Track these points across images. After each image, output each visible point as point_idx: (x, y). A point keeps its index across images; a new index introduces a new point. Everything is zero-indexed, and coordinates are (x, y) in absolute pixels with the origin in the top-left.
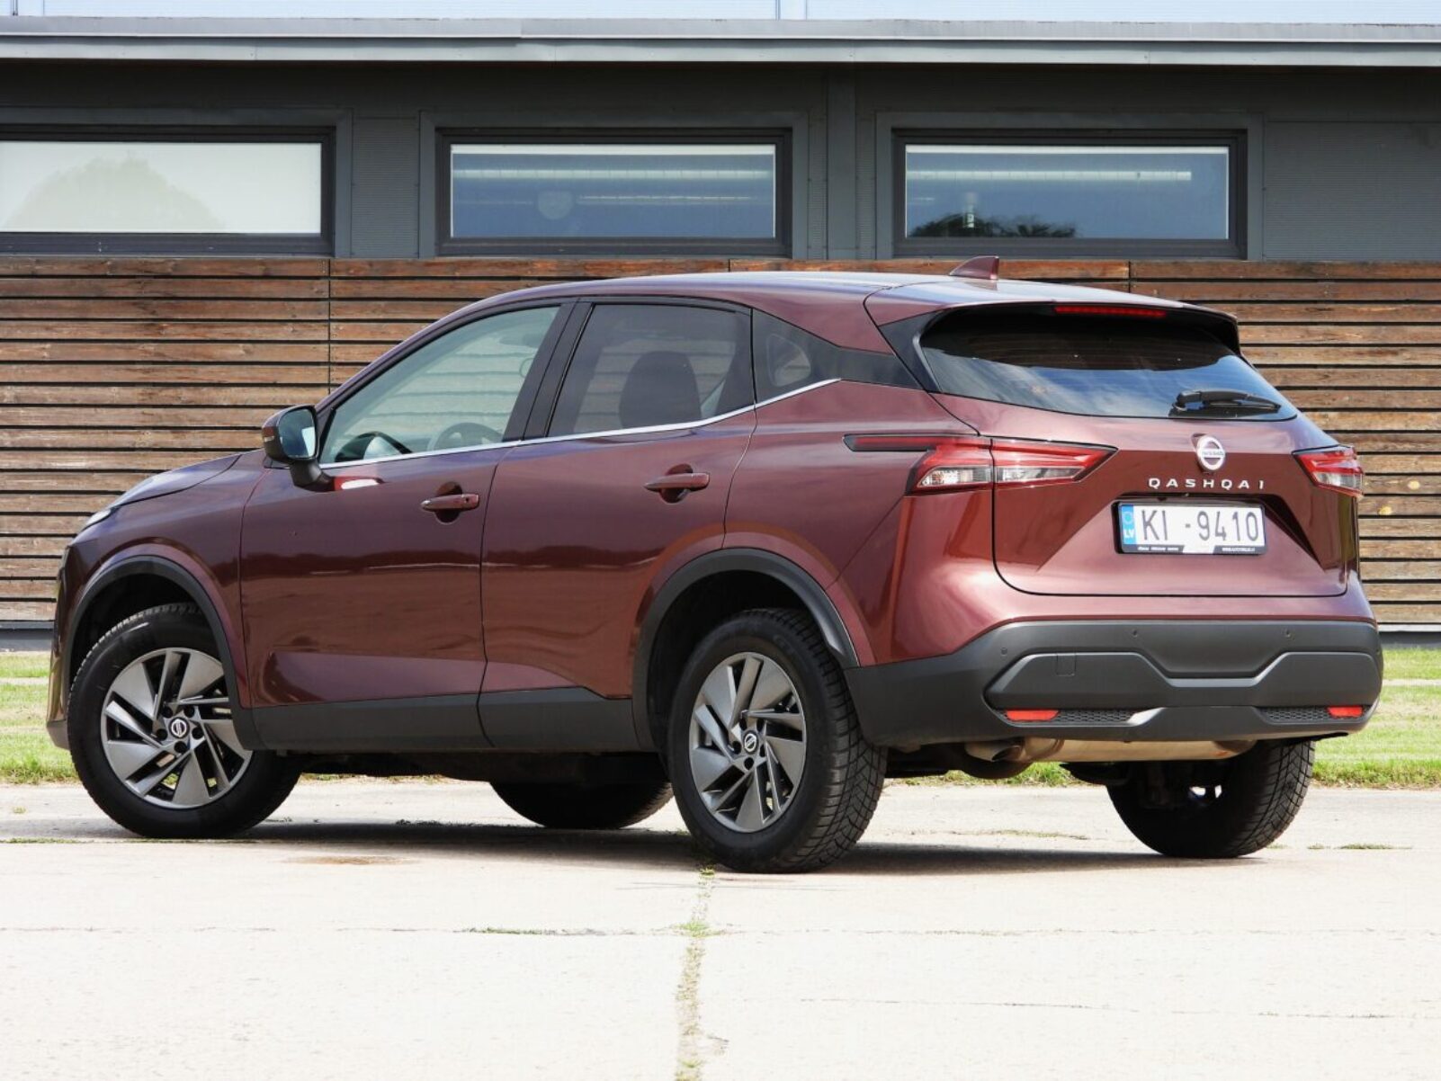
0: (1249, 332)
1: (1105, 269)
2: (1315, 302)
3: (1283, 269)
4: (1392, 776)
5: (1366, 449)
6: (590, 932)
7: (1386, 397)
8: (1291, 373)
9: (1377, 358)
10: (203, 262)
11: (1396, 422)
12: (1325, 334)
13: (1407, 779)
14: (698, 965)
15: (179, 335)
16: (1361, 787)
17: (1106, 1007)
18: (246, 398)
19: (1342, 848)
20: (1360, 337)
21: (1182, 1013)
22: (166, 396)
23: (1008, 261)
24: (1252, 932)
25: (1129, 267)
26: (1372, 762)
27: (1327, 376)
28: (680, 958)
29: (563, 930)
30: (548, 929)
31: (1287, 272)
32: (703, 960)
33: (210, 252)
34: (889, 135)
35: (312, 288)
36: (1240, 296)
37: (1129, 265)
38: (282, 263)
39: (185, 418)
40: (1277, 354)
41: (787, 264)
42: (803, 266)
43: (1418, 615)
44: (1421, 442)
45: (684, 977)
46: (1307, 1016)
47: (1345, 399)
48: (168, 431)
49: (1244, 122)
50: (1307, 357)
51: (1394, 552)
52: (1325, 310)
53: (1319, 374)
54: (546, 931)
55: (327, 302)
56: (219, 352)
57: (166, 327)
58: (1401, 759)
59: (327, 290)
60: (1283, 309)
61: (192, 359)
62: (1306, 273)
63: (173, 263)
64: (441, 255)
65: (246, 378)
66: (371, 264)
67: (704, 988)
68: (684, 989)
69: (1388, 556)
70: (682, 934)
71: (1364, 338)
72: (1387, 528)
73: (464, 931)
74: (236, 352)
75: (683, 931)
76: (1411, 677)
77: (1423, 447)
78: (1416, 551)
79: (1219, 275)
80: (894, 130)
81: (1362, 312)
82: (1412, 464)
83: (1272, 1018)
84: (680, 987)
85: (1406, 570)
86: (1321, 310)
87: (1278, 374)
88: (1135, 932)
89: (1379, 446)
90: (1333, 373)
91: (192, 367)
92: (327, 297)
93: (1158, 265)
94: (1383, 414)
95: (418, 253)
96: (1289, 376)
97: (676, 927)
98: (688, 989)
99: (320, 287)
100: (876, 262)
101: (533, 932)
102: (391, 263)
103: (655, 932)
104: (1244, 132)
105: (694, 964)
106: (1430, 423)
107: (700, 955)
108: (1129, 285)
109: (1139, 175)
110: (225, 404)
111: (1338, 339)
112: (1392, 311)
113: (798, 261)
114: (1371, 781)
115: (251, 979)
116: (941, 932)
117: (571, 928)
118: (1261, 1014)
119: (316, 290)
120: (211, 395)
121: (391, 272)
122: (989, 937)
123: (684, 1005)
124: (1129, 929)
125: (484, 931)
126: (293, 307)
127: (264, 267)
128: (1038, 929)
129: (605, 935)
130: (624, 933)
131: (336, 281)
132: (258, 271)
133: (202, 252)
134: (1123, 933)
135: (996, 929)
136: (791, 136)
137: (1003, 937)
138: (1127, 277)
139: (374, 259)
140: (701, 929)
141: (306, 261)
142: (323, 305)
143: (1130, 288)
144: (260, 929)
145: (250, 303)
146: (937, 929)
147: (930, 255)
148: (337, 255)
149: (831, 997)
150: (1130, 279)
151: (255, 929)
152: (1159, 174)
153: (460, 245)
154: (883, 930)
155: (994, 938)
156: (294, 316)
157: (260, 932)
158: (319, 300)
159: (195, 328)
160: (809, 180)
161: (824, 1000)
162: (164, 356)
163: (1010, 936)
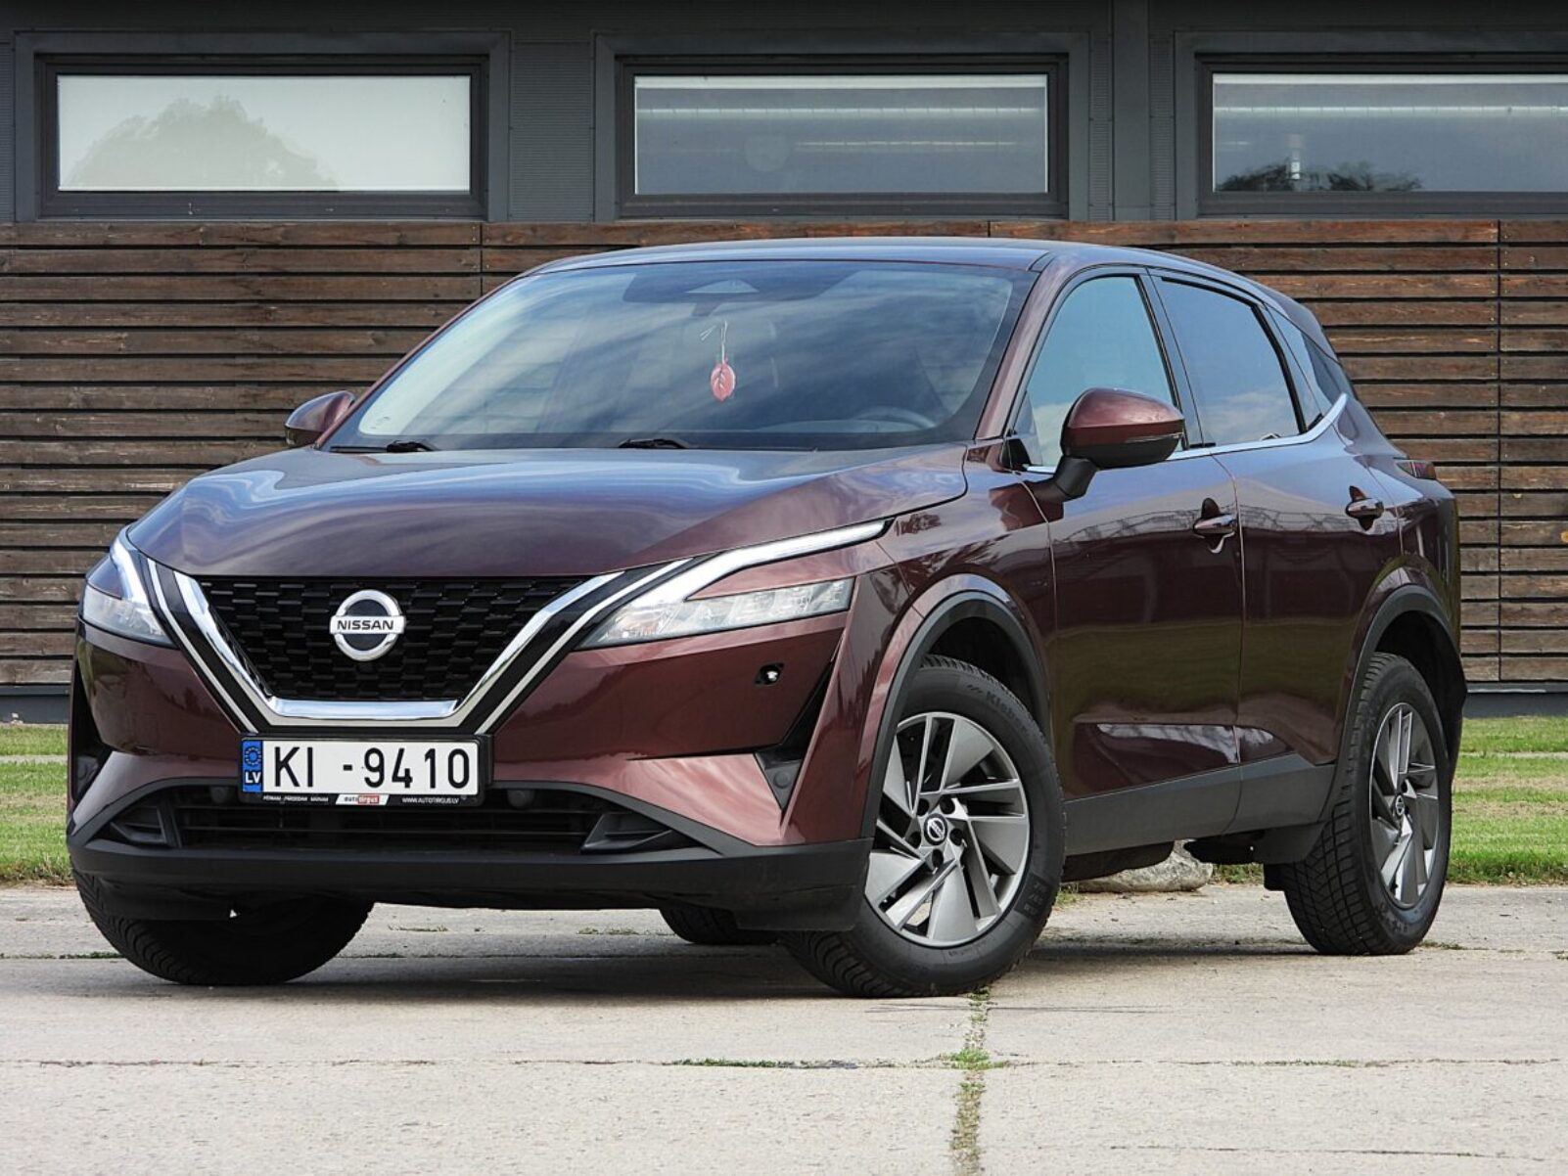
1: (1467, 231)
6: (837, 1064)
10: (320, 227)
14: (977, 1105)
15: (290, 320)
17: (1500, 1154)
22: (274, 398)
23: (1345, 221)
25: (1499, 228)
28: (953, 1096)
29: (802, 1062)
30: (782, 1061)
32: (984, 1098)
33: (328, 215)
34: (1192, 62)
35: (460, 260)
37: (1499, 225)
38: (422, 227)
41: (1062, 226)
42: (1083, 229)
45: (960, 1120)
48: (278, 442)
54: (779, 1063)
55: (478, 278)
56: (342, 342)
57: (275, 311)
59: (478, 262)
63: (282, 229)
64: (622, 217)
65: (375, 375)
66: (534, 229)
67: (988, 1130)
68: (961, 1135)
70: (954, 1067)
73: (675, 1063)
74: (364, 342)
75: (956, 1063)
80: (1198, 55)
84: (955, 1132)
88: (1533, 1062)
91: (307, 361)
92: (479, 270)
93: (1535, 225)
95: (594, 215)
97: (946, 1058)
98: (966, 1134)
99: (471, 258)
100: (1176, 223)
101: (763, 1065)
102: (559, 227)
103: (917, 1064)
105: (970, 1103)
107: (978, 1092)
108: (1499, 251)
109: (1510, 111)
113: (1076, 223)
115: (407, 1124)
116: (1285, 1063)
117: (811, 1059)
119: (464, 262)
121: (560, 239)
122: (1347, 1069)
123: (961, 1154)
124: (1524, 1059)
125: (701, 1064)
126: (436, 285)
127: (398, 234)
128: (1409, 1058)
129: (856, 1068)
130: (881, 1065)
131: (490, 250)
132: (391, 239)
133: (320, 215)
134: (1517, 1063)
135: (1354, 1059)
136: (1067, 64)
137: (1365, 1069)
138: (1496, 241)
139: (538, 223)
140: (977, 1060)
141: (451, 226)
142: (474, 281)
143: (1499, 256)
144: (416, 1063)
145: (381, 279)
146: (1280, 1059)
147: (1245, 215)
148: (491, 219)
149: (1150, 1144)
150: (1499, 243)
151: (410, 1063)
152: (1535, 110)
153: (647, 205)
154: (1211, 1060)
155: (1353, 1070)
156: (436, 296)
157: (416, 1066)
158: (468, 274)
159: (311, 312)
160: (1090, 119)
161: (1141, 1147)
162: (272, 347)
163: (1374, 1068)
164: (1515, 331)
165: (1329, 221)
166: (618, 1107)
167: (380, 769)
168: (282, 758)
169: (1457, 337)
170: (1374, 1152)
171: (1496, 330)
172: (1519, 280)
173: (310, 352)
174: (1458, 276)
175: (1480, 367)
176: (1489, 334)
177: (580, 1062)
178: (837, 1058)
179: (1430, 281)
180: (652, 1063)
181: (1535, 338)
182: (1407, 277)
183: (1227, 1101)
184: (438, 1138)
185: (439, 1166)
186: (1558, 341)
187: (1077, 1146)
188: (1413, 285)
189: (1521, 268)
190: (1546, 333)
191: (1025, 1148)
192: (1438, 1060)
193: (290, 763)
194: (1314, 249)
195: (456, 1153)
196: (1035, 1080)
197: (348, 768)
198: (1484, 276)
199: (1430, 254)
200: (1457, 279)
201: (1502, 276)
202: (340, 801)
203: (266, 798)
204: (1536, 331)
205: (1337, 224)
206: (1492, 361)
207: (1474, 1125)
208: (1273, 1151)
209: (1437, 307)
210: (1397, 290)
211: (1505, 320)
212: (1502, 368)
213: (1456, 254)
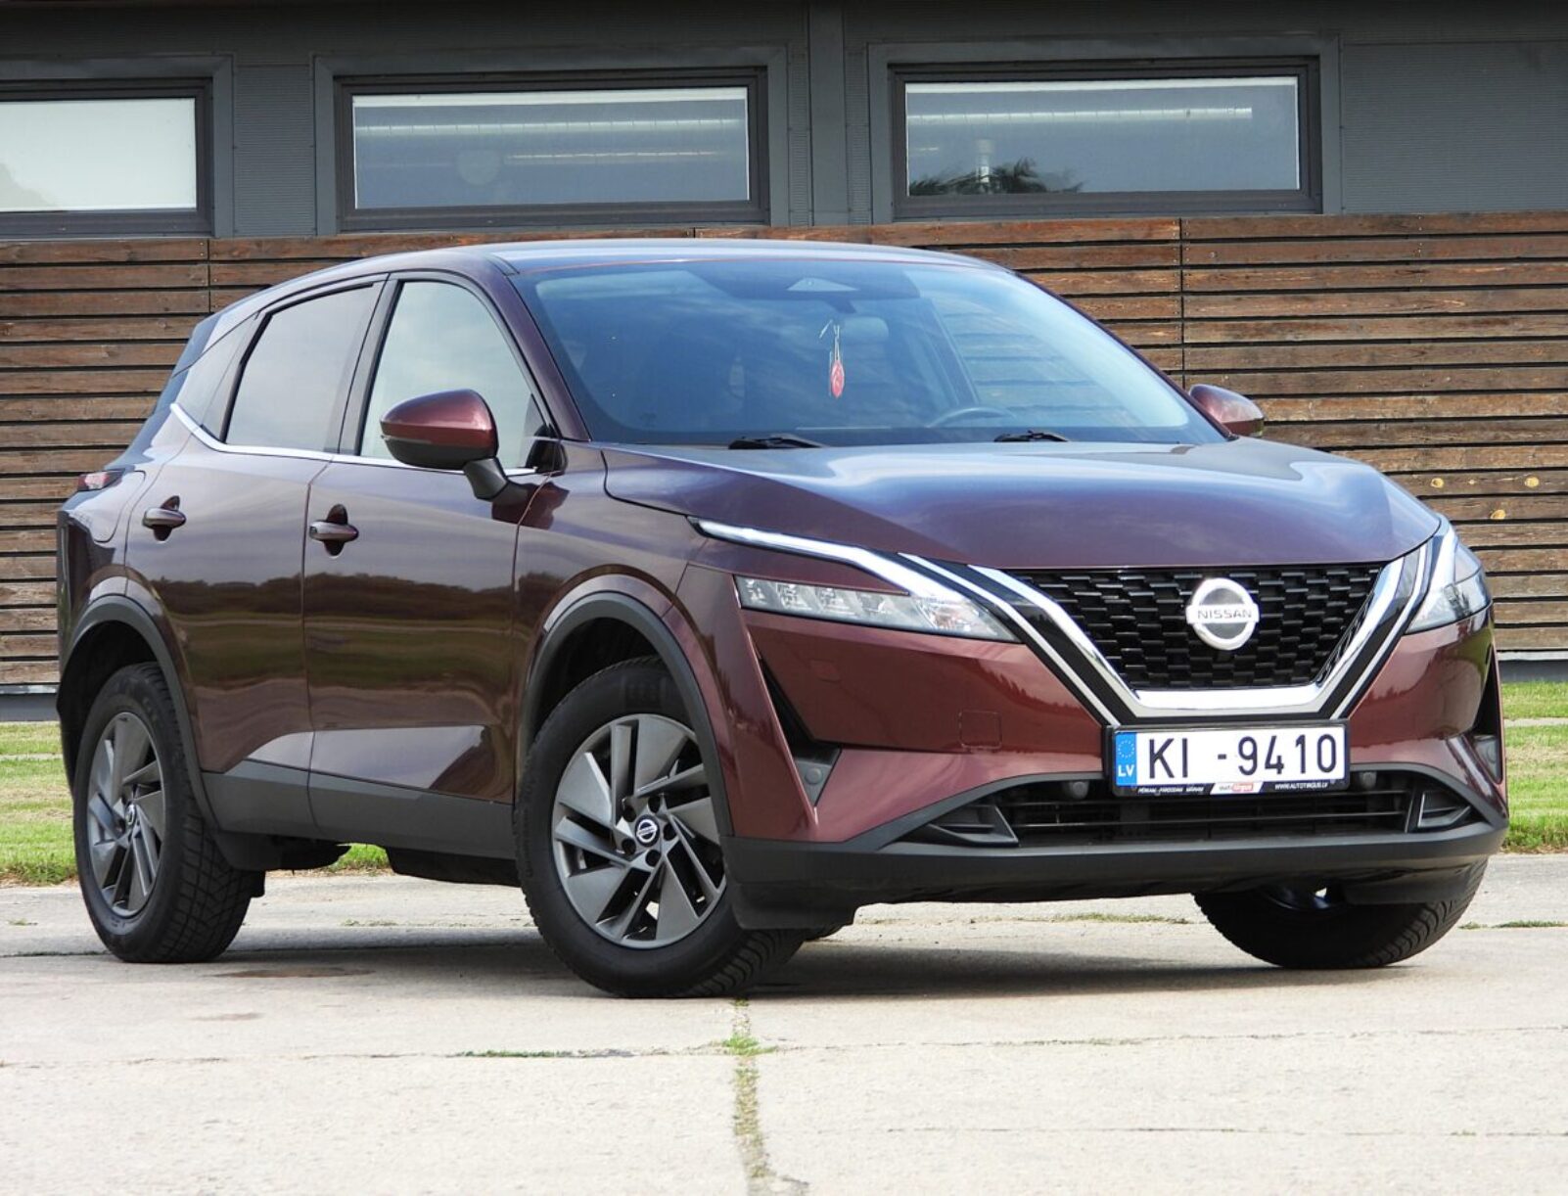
0: (1327, 301)
1: (1151, 229)
2: (1407, 263)
3: (1366, 224)
4: (1543, 837)
5: (1472, 440)
6: (613, 1053)
7: (1496, 376)
8: (1380, 349)
9: (1482, 329)
10: (55, 245)
11: (1508, 407)
12: (1420, 301)
13: (1561, 840)
14: (754, 1090)
15: (27, 335)
16: (1507, 852)
17: (1262, 1130)
18: (111, 410)
19: (1502, 926)
20: (1462, 304)
21: (1359, 1134)
22: (13, 410)
23: (1035, 221)
24: (1423, 1033)
25: (1181, 226)
26: (1519, 821)
27: (1423, 353)
28: (730, 1083)
29: (580, 1052)
30: (561, 1051)
31: (1372, 227)
32: (759, 1083)
33: (64, 234)
34: (885, 72)
35: (189, 275)
36: (1315, 257)
37: (1180, 223)
38: (151, 244)
39: (37, 437)
40: (1362, 327)
41: (765, 231)
42: (784, 233)
43: (1541, 640)
44: (1539, 430)
45: (739, 1106)
46: (1511, 1134)
47: (1446, 379)
48: (17, 453)
49: (1316, 47)
50: (1400, 330)
51: (1510, 564)
52: (1418, 272)
53: (1413, 350)
54: (558, 1053)
55: (207, 292)
56: (74, 355)
57: (12, 326)
58: (1553, 816)
59: (207, 277)
60: (1368, 272)
61: (42, 365)
62: (1395, 228)
63: (18, 248)
64: (343, 231)
65: (109, 387)
66: (259, 244)
67: (769, 1115)
68: (741, 1121)
69: (1503, 569)
70: (725, 1052)
71: (1467, 305)
72: (1500, 535)
73: (458, 1055)
74: (98, 355)
75: (728, 1049)
76: (1538, 716)
77: (1542, 436)
78: (1535, 562)
79: (1289, 233)
80: (890, 66)
81: (1464, 273)
82: (1529, 457)
83: (1470, 1138)
84: (736, 1118)
85: (1524, 586)
86: (1413, 272)
87: (1363, 351)
88: (1280, 1036)
89: (1488, 436)
90: (1431, 348)
91: (45, 374)
92: (207, 285)
93: (1215, 222)
94: (1492, 396)
95: (316, 229)
96: (1377, 353)
97: (717, 1044)
98: (747, 1120)
99: (199, 273)
100: (874, 227)
101: (543, 1055)
102: (284, 241)
103: (690, 1051)
104: (1317, 58)
105: (747, 1089)
106: (1550, 406)
107: (753, 1078)
108: (1181, 247)
109: (1189, 113)
110: (86, 418)
111: (1437, 307)
112: (1500, 271)
113: (777, 229)
114: (1518, 844)
115: (208, 1122)
116: (1042, 1043)
117: (588, 1048)
118: (1454, 1134)
119: (192, 277)
120: (68, 408)
121: (285, 253)
122: (1103, 1047)
123: (745, 1140)
124: (1271, 1033)
125: (483, 1055)
126: (167, 300)
127: (128, 251)
128: (1161, 1036)
129: (632, 1056)
130: (655, 1053)
131: (217, 265)
132: (122, 255)
133: (51, 234)
134: (1264, 1038)
135: (1108, 1036)
136: (766, 77)
137: (1120, 1047)
138: (1178, 238)
139: (262, 238)
140: (748, 1046)
141: (179, 243)
142: (202, 295)
143: (1181, 251)
144: (208, 1060)
145: (113, 294)
146: (1038, 1039)
147: (939, 218)
148: (217, 235)
149: (924, 1126)
150: (1182, 240)
151: (203, 1060)
152: (1213, 112)
153: (367, 218)
154: (972, 1041)
155: (1108, 1048)
156: (167, 309)
157: (209, 1063)
158: (196, 288)
159: (46, 326)
160: (789, 129)
161: (916, 1130)
162: (10, 361)
163: (1128, 1046)
164: (1197, 323)
165: (1017, 222)
166: (409, 1100)
167: (1254, 756)
168: (1156, 750)
169: (1142, 330)
170: (1141, 1130)
171: (1180, 323)
172: (1200, 274)
173: (47, 366)
174: (1142, 272)
175: (1165, 359)
176: (1174, 326)
177: (366, 1056)
178: (615, 1047)
179: (1116, 277)
180: (435, 1056)
181: (1217, 330)
182: (1094, 275)
183: (993, 1082)
184: (241, 1135)
185: (244, 1163)
186: (1238, 332)
187: (855, 1130)
188: (1099, 282)
189: (1201, 263)
190: (1227, 325)
191: (806, 1132)
192: (1189, 1037)
193: (1165, 754)
194: (1005, 249)
195: (259, 1148)
196: (806, 1065)
197: (1222, 757)
198: (1167, 272)
199: (1115, 252)
200: (1141, 275)
201: (1185, 271)
202: (1215, 791)
203: (1141, 790)
204: (1219, 323)
205: (1026, 225)
206: (1177, 353)
207: (1234, 1100)
208: (1044, 1131)
209: (1123, 302)
210: (1084, 286)
211: (1188, 313)
212: (1186, 359)
213: (1140, 251)
